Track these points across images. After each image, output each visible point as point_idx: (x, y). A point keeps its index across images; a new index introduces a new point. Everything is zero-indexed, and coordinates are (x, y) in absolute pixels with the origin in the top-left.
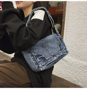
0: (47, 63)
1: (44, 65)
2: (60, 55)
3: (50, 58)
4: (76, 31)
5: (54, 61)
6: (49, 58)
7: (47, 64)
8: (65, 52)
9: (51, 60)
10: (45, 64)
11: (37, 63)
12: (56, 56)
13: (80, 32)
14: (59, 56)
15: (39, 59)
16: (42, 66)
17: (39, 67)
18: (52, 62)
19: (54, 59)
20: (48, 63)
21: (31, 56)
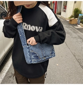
3: (42, 58)
8: (53, 56)
10: (37, 61)
15: (34, 56)
17: (31, 61)
20: (39, 60)
21: (28, 52)
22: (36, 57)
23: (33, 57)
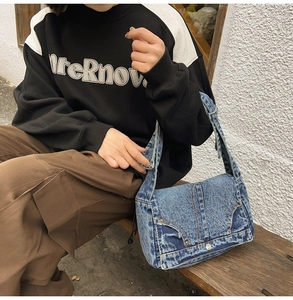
0: (181, 255)
1: (172, 259)
2: (223, 243)
3: (196, 244)
4: (257, 49)
5: (202, 253)
6: (193, 242)
7: (180, 259)
8: (240, 237)
9: (195, 250)
10: (177, 257)
11: (157, 246)
12: (212, 243)
13: (268, 55)
14: (220, 243)
16: (168, 259)
17: (157, 261)
18: (196, 256)
19: (204, 248)
20: (186, 255)
21: (150, 224)
22: (173, 239)
23: (163, 242)
